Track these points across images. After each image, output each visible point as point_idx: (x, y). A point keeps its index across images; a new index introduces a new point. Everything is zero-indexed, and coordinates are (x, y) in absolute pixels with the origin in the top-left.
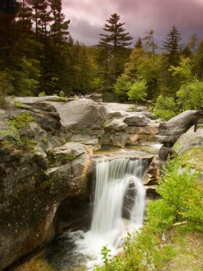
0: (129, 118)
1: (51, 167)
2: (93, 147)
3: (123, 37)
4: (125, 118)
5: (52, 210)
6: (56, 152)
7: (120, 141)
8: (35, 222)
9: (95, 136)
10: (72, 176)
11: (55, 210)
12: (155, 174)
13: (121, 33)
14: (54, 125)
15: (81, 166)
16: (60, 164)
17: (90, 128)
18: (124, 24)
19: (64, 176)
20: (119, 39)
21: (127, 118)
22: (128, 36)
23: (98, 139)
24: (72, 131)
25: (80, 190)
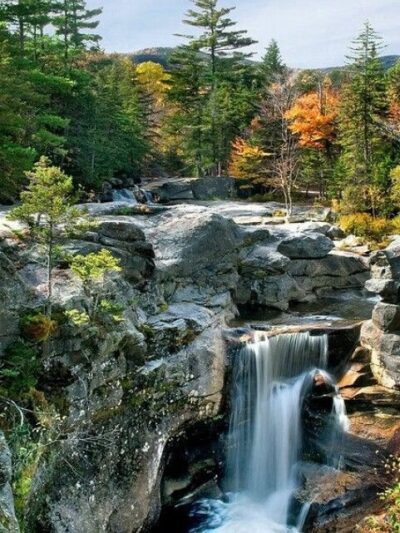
0: (288, 242)
1: (150, 360)
2: (223, 311)
3: (234, 41)
4: (278, 243)
5: (156, 452)
6: (156, 328)
7: (276, 295)
8: (125, 478)
9: (223, 288)
10: (192, 376)
11: (160, 450)
12: (369, 361)
13: (228, 30)
14: (143, 268)
15: (209, 353)
16: (165, 351)
17: (211, 270)
18: (233, 8)
19: (176, 378)
20: (223, 44)
21: (284, 242)
22: (244, 36)
23: (229, 293)
24: (176, 280)
25: (207, 407)
